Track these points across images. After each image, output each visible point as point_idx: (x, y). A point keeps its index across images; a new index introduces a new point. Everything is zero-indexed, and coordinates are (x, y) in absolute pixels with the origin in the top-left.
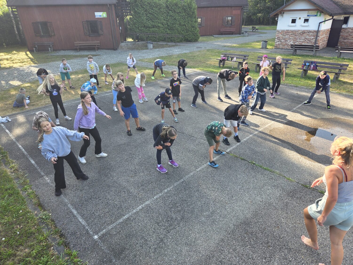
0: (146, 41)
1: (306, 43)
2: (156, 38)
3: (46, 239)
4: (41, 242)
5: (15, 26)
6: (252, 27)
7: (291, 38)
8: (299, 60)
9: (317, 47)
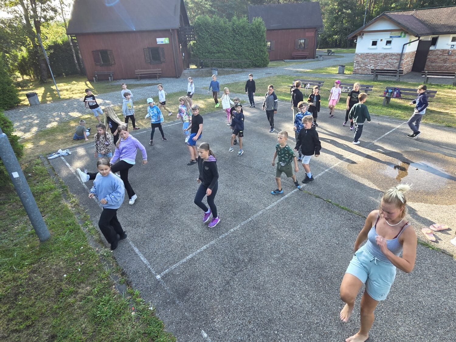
0: (211, 68)
1: (389, 67)
2: (221, 64)
3: (108, 277)
4: (103, 280)
5: (74, 55)
6: (328, 50)
7: (371, 62)
8: (380, 86)
9: (401, 72)
